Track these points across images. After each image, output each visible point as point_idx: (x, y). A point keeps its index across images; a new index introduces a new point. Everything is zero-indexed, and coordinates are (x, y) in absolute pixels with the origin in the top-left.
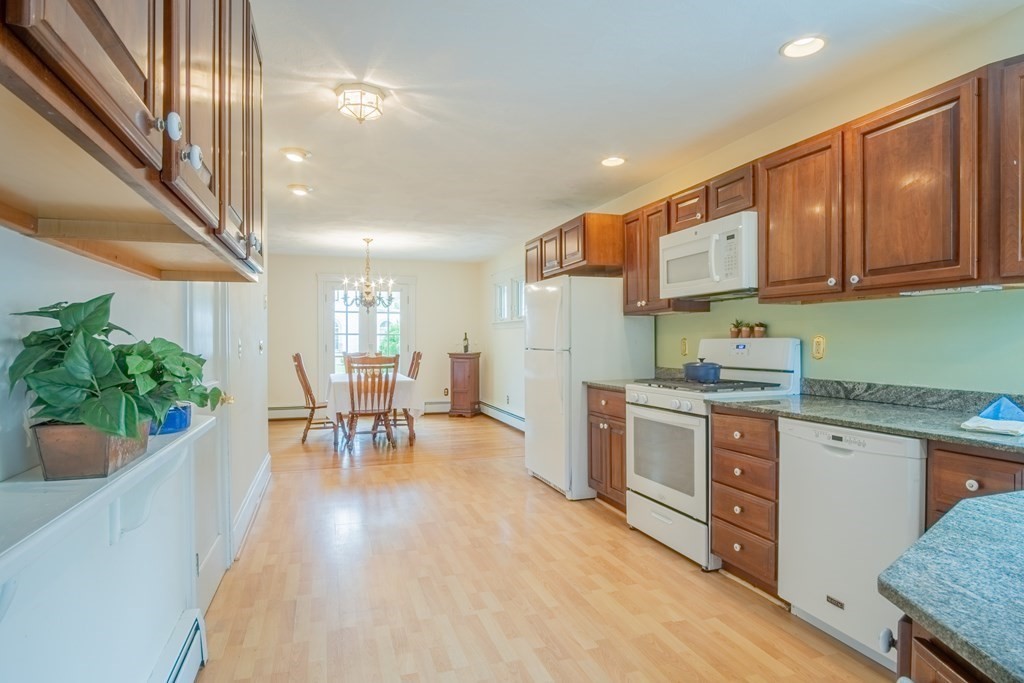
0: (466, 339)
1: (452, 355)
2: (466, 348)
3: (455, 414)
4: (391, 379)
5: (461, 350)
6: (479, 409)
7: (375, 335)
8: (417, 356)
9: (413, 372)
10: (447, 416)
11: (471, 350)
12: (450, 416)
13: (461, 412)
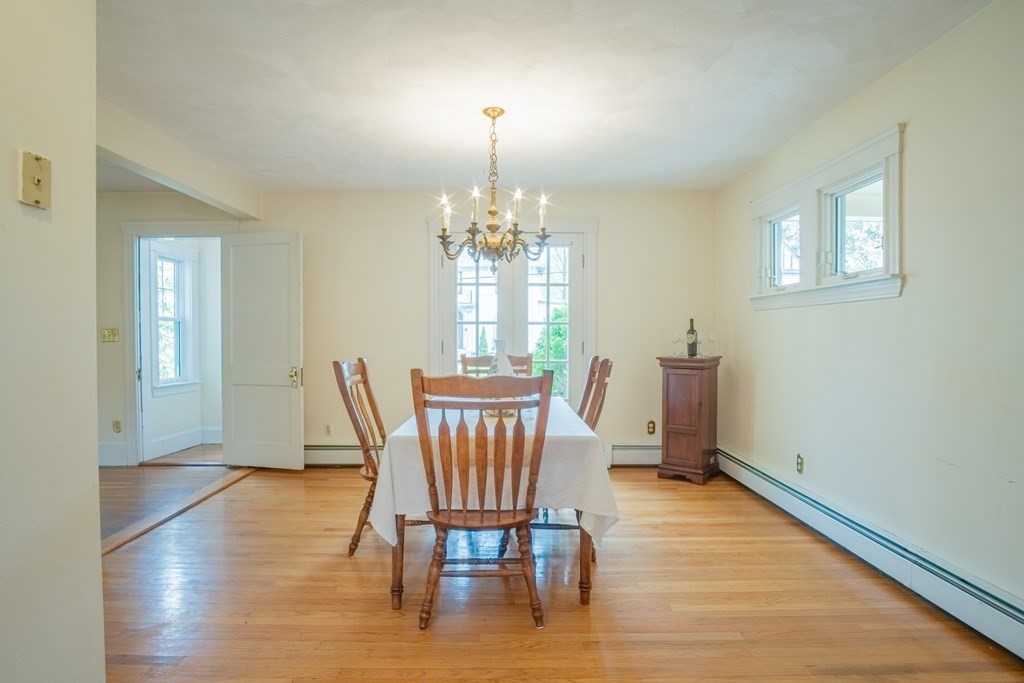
0: (692, 331)
1: (666, 363)
2: (692, 348)
3: (670, 473)
4: (530, 432)
5: (682, 352)
6: (717, 464)
7: (525, 323)
8: (600, 370)
9: (592, 408)
10: (654, 474)
11: (703, 352)
12: (661, 476)
13: (681, 470)
